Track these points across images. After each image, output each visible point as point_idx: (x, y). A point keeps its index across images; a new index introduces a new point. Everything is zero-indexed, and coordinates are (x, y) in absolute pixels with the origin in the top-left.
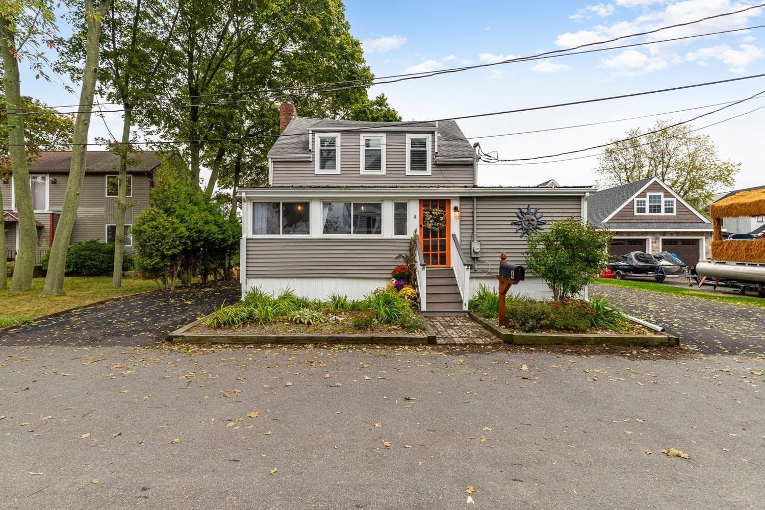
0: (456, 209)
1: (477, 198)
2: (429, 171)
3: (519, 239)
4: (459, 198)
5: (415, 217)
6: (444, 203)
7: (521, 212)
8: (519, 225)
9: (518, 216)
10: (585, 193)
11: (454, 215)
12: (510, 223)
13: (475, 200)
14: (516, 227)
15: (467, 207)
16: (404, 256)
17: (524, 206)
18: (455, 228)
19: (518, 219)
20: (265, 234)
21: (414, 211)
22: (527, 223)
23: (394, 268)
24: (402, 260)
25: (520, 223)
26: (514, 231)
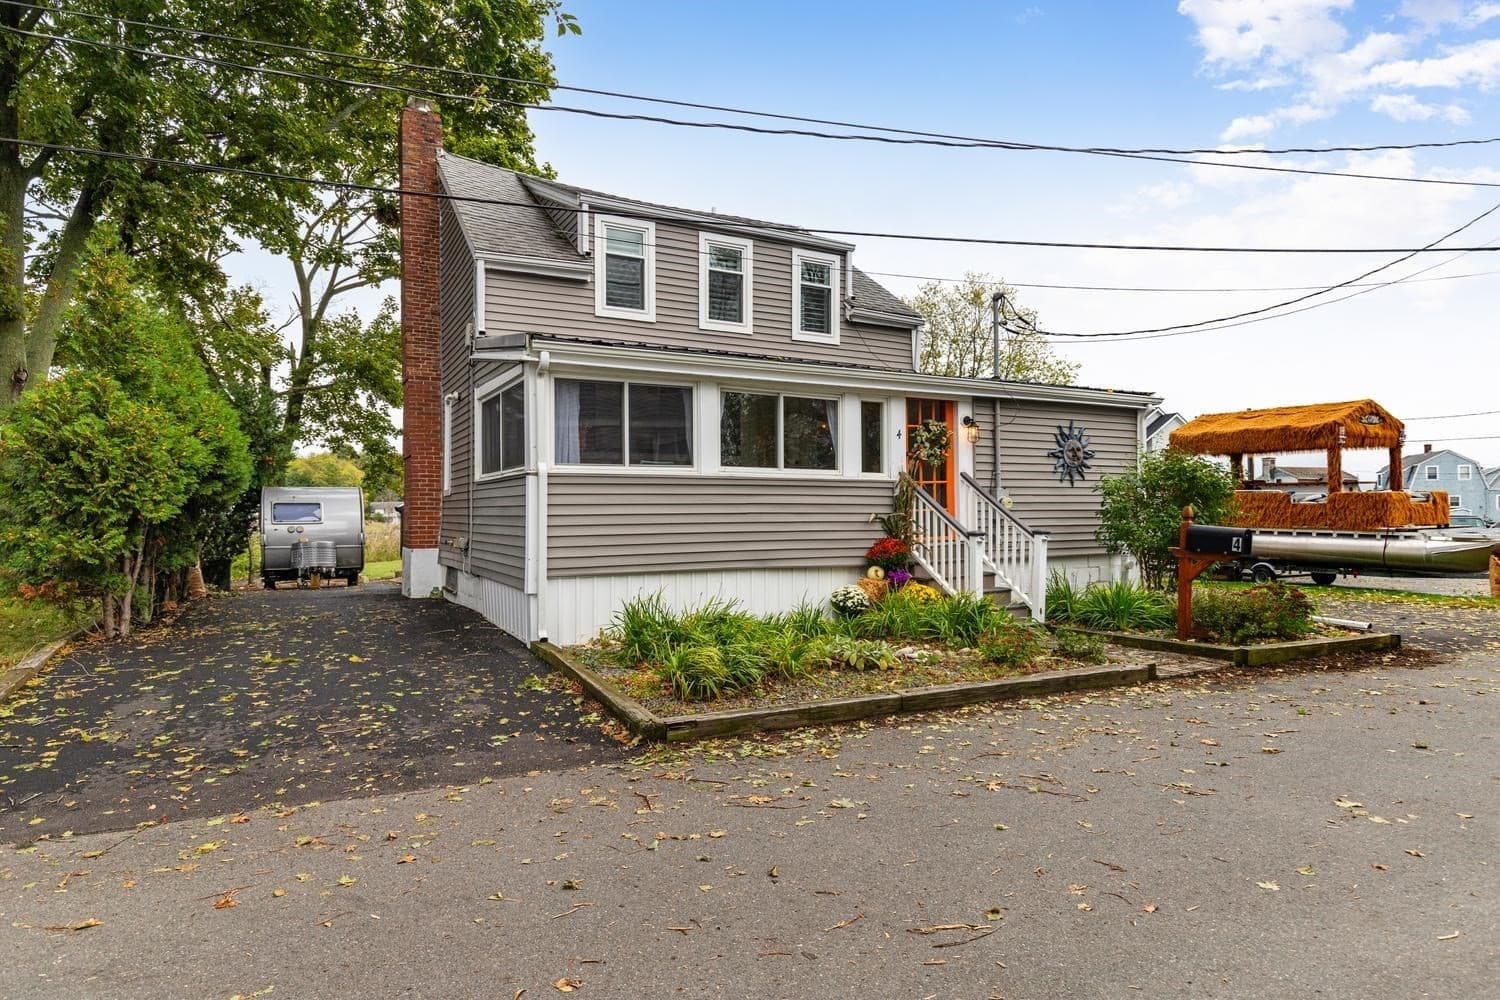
0: (968, 421)
1: (1003, 401)
2: (835, 336)
3: (1058, 484)
4: (970, 400)
5: (899, 435)
6: (943, 408)
7: (1062, 434)
8: (1059, 458)
9: (1058, 442)
10: (1145, 405)
11: (963, 435)
12: (1045, 453)
13: (998, 407)
14: (1054, 461)
15: (984, 418)
16: (886, 517)
17: (1063, 420)
18: (964, 460)
19: (1055, 446)
20: (575, 463)
21: (895, 420)
22: (1071, 454)
23: (871, 544)
24: (878, 527)
25: (1060, 454)
26: (1052, 469)
